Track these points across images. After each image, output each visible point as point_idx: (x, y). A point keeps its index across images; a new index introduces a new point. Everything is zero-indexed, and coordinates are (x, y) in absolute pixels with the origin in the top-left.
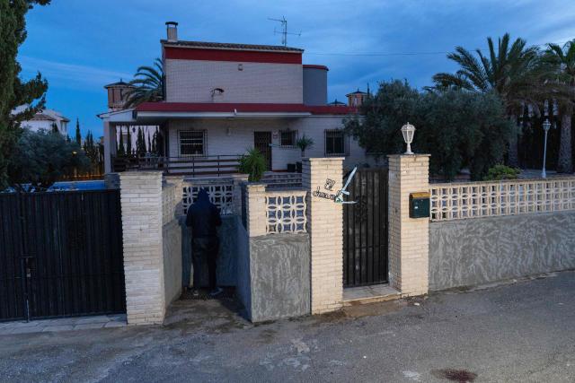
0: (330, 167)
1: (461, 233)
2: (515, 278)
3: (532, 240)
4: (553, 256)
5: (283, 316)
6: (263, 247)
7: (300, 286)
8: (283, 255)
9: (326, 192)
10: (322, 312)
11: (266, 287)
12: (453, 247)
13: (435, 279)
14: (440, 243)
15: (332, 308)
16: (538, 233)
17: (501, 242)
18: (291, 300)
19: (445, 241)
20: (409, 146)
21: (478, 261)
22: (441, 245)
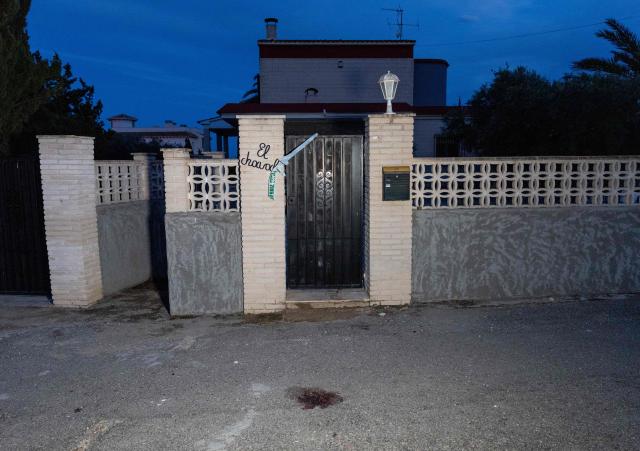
0: (265, 128)
1: (466, 226)
2: (555, 296)
3: (587, 245)
4: (625, 271)
5: (208, 312)
6: (181, 227)
7: (230, 278)
8: (208, 238)
9: (259, 159)
10: (257, 312)
11: (187, 275)
12: (454, 243)
13: (424, 286)
14: (433, 239)
15: (271, 309)
16: (599, 234)
17: (533, 243)
18: (219, 293)
19: (441, 235)
20: (389, 104)
21: (494, 268)
22: (434, 242)
